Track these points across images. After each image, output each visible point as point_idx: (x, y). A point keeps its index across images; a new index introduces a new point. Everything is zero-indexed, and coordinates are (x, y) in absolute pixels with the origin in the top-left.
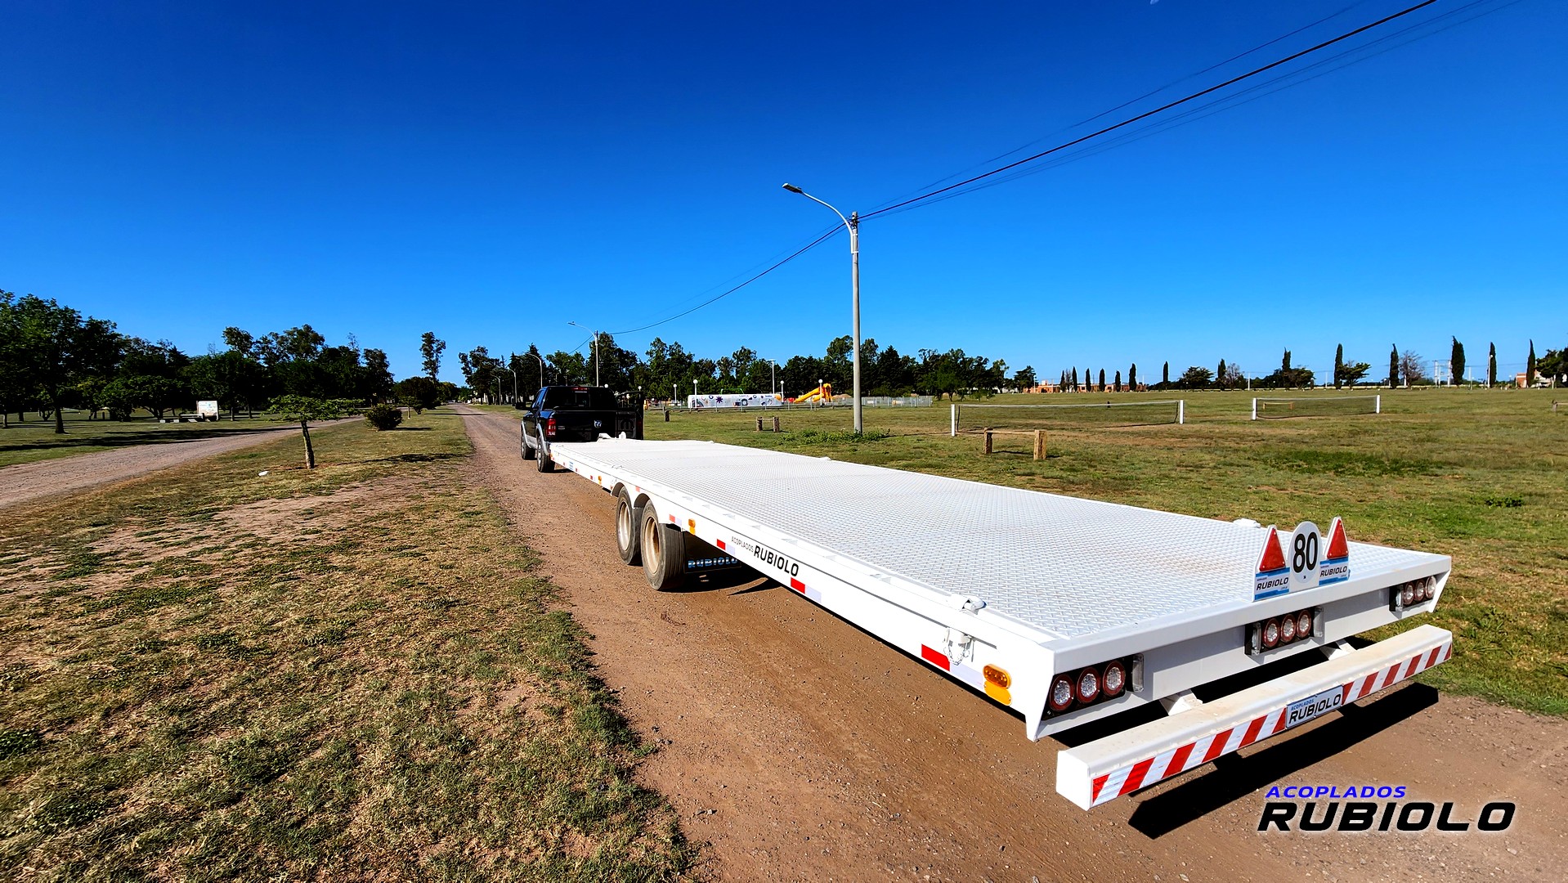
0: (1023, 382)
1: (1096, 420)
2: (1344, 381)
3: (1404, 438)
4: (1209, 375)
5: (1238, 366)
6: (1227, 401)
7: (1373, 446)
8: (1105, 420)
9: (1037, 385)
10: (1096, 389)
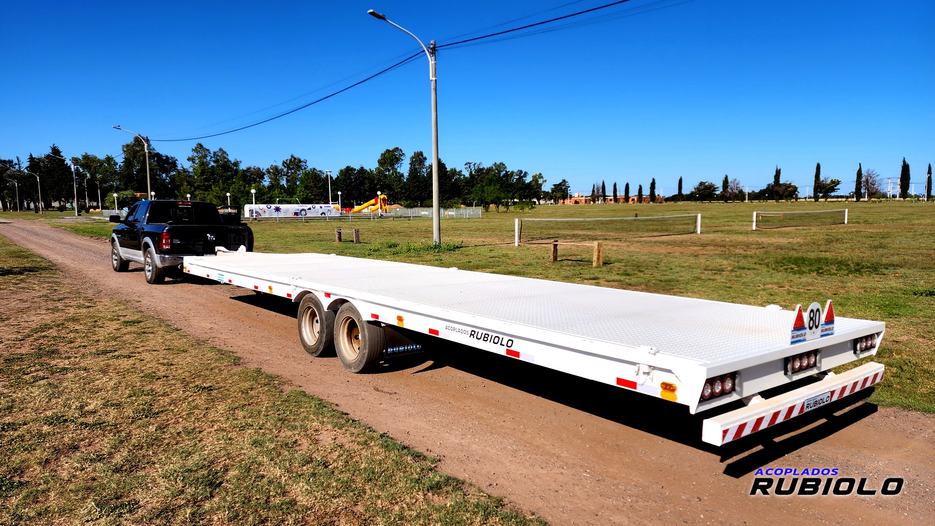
0: (558, 195)
1: (630, 231)
2: (821, 195)
3: (863, 245)
4: (715, 189)
5: (739, 181)
6: (730, 212)
7: (843, 252)
8: (637, 230)
9: (571, 197)
10: (621, 200)
